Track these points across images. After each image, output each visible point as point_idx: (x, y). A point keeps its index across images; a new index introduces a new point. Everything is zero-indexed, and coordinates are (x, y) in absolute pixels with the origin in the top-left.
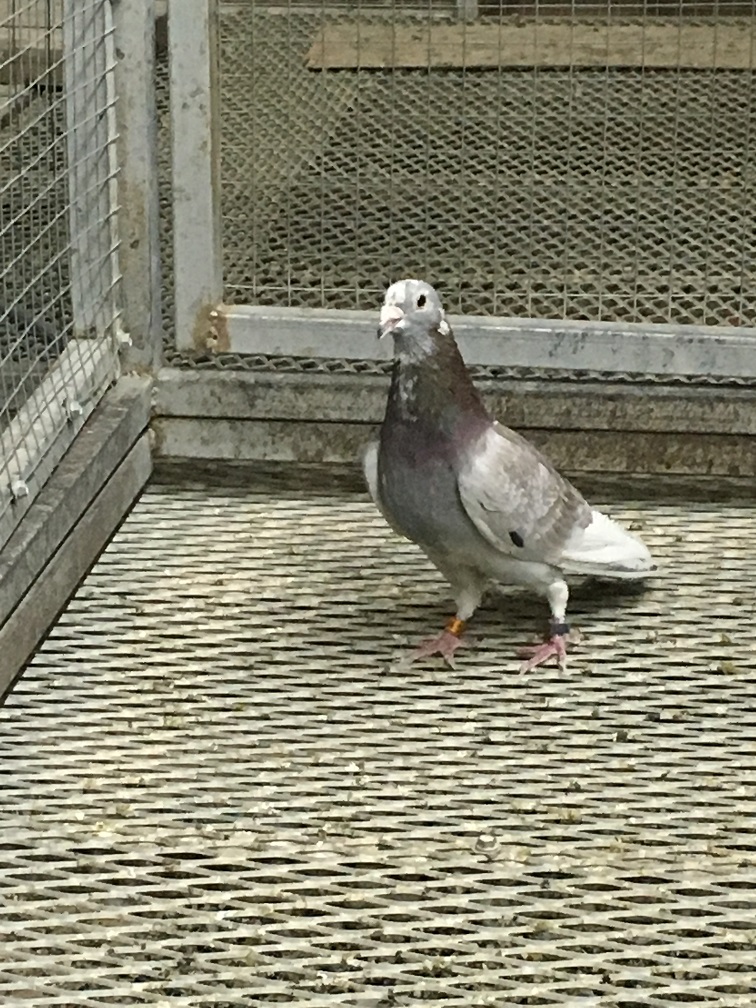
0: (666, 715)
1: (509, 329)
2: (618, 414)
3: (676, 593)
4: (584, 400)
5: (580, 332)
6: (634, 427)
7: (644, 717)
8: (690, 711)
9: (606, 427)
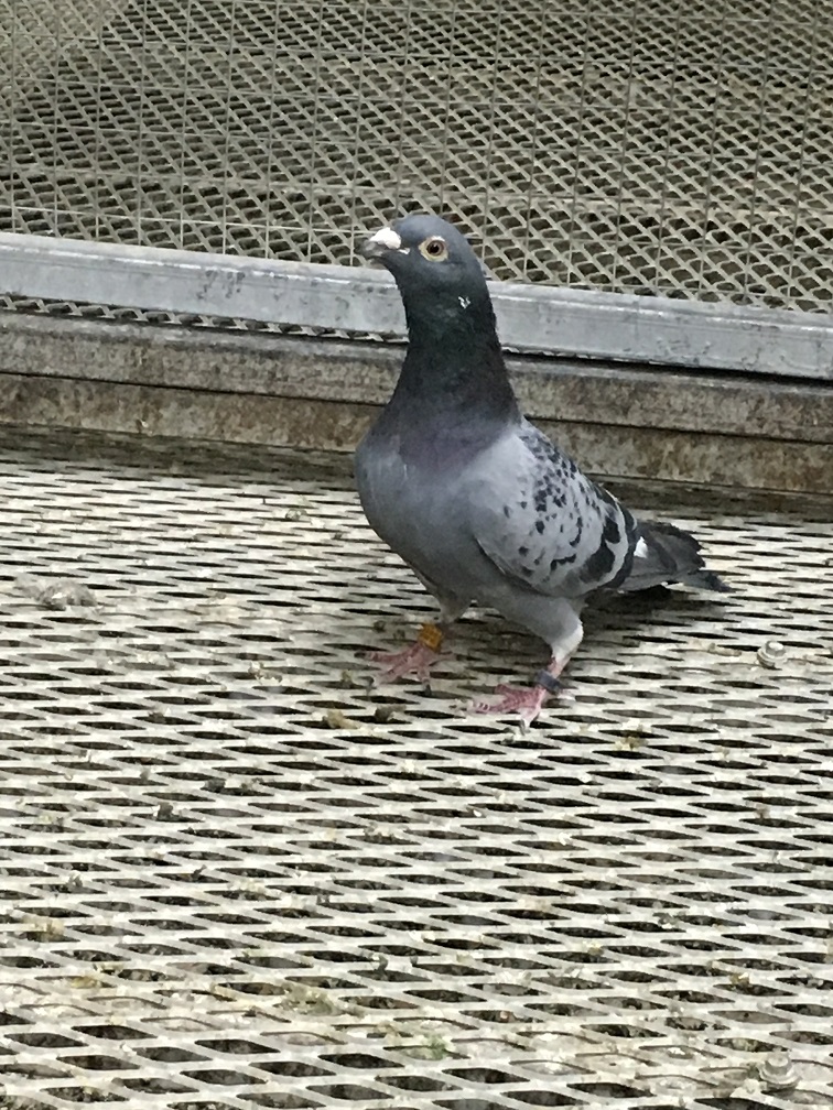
0: (233, 782)
1: (151, 263)
2: (279, 375)
3: (306, 610)
4: (237, 356)
5: (235, 271)
6: (299, 392)
7: (202, 784)
8: (266, 778)
9: (262, 390)
